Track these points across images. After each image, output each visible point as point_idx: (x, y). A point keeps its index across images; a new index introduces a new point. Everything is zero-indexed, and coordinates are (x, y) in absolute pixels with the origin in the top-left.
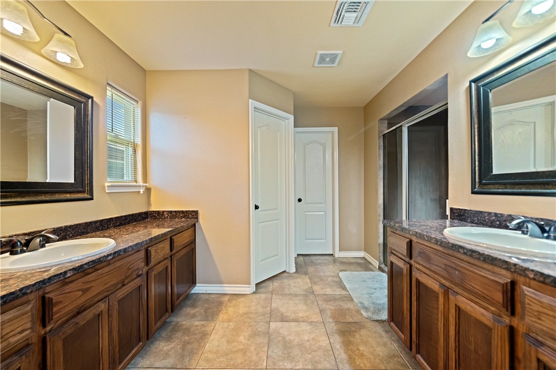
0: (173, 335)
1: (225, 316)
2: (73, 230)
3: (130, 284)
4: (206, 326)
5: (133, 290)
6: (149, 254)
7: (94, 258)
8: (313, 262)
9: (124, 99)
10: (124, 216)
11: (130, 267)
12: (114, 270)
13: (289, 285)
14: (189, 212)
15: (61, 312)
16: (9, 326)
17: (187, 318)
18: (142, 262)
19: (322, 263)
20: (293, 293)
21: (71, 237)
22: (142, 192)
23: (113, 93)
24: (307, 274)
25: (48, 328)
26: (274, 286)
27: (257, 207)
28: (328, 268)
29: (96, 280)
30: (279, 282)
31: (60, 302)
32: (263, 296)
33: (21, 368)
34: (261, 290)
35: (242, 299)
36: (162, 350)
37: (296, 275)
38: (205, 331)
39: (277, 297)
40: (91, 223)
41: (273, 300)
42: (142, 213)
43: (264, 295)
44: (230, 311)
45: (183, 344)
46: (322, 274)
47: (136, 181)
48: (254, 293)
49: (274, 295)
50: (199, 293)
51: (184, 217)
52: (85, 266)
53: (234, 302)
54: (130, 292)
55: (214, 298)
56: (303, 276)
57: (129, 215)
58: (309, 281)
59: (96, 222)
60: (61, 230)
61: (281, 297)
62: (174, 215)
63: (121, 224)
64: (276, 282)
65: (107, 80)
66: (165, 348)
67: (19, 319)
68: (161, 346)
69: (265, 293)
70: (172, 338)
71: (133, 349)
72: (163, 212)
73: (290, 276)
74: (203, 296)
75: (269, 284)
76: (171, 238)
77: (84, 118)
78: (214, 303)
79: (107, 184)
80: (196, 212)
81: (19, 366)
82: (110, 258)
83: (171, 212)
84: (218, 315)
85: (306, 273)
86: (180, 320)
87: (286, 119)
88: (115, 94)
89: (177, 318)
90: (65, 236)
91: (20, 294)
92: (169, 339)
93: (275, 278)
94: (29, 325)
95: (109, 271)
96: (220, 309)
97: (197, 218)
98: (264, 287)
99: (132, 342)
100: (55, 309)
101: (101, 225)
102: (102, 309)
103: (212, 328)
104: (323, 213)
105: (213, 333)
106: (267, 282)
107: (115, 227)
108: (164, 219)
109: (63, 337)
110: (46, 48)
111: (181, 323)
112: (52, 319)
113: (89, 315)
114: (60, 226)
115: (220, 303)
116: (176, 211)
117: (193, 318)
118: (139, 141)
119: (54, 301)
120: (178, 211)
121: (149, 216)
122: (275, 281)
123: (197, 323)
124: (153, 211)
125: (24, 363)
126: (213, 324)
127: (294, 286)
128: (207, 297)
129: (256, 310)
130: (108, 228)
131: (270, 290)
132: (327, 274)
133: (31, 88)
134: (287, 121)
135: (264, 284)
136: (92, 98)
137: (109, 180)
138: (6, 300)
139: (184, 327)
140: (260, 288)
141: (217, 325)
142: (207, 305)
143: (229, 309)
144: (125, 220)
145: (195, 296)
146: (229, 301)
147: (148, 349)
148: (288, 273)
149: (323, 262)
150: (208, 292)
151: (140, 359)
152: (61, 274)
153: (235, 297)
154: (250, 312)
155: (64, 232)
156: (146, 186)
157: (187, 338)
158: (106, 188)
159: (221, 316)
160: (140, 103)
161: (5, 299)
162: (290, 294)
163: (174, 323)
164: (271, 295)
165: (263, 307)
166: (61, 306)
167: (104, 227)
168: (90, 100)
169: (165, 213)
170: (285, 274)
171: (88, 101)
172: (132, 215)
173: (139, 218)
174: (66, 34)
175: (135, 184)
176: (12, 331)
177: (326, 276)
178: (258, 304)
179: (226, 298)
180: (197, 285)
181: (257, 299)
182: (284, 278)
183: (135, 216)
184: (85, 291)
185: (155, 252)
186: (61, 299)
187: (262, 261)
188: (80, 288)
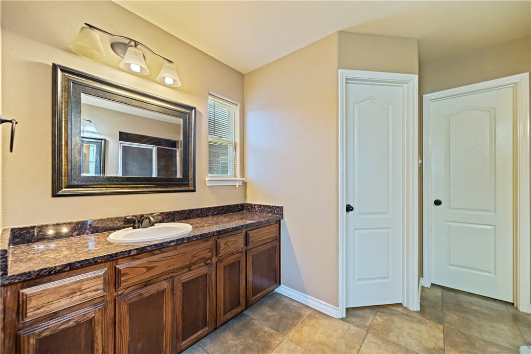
0: (242, 331)
1: (297, 335)
2: (179, 214)
3: (196, 271)
4: (273, 337)
5: (199, 277)
6: (218, 246)
7: (157, 243)
8: (461, 306)
9: (225, 105)
10: (222, 207)
11: (196, 255)
12: (178, 256)
13: (400, 328)
14: (275, 208)
15: (127, 281)
16: (88, 284)
17: (261, 318)
18: (209, 252)
19: (482, 313)
20: (403, 344)
21: (178, 220)
22: (237, 186)
23: (216, 101)
24: (441, 323)
25: (120, 292)
26: (375, 321)
27: (349, 209)
28: (491, 327)
29: (160, 261)
30: (386, 318)
31: (127, 274)
32: (354, 329)
33: (95, 317)
34: (353, 319)
35: (324, 321)
36: (227, 343)
37: (418, 316)
38: (270, 342)
39: (373, 340)
40: (193, 210)
41: (366, 341)
42: (238, 205)
43: (356, 328)
44: (305, 331)
45: (245, 346)
46: (474, 333)
47: (236, 177)
48: (342, 319)
49: (369, 334)
50: (283, 295)
51: (271, 212)
52: (148, 248)
53: (314, 321)
54: (196, 278)
55: (294, 306)
56: (431, 323)
57: (226, 206)
58: (442, 335)
59: (197, 210)
60: (171, 214)
61: (380, 342)
62: (263, 208)
63: (218, 214)
64: (380, 316)
65: (209, 91)
66: (230, 342)
67: (94, 280)
68: (228, 338)
69: (358, 326)
70: (240, 335)
71: (198, 331)
72: (255, 205)
73: (407, 315)
74: (285, 299)
75: (369, 314)
76: (246, 233)
77: (189, 126)
78: (292, 313)
79: (207, 179)
80: (281, 208)
81: (94, 315)
82: (173, 244)
83: (260, 206)
84: (290, 329)
85: (440, 320)
86: (255, 318)
87: (404, 83)
88: (218, 102)
89: (253, 314)
90: (174, 219)
91: (93, 262)
92: (237, 334)
93: (381, 310)
94: (101, 286)
95: (174, 255)
96: (296, 323)
97: (282, 215)
98: (359, 316)
99: (198, 323)
100: (123, 279)
101: (201, 213)
102: (166, 287)
103: (278, 342)
104: (490, 227)
105: (276, 349)
106: (367, 310)
107: (213, 215)
108: (256, 212)
109: (128, 303)
110: (158, 76)
111: (254, 321)
112: (120, 286)
113: (153, 289)
114: (170, 211)
115: (299, 316)
116: (264, 206)
117: (266, 321)
118: (238, 140)
119: (122, 272)
120: (266, 206)
121: (245, 208)
122: (379, 314)
123: (267, 329)
124: (248, 204)
125: (97, 314)
126: (280, 339)
127: (409, 334)
128: (288, 302)
129: (336, 345)
130: (207, 216)
131: (368, 324)
132: (486, 337)
133: (152, 109)
134: (405, 85)
135: (360, 312)
136: (195, 108)
137: (209, 175)
138: (83, 264)
139: (254, 327)
140: (354, 316)
141: (284, 342)
142: (285, 313)
143: (305, 328)
144: (222, 210)
145: (278, 297)
146: (310, 317)
147: (219, 335)
148: (406, 308)
149: (485, 311)
150: (291, 297)
151: (209, 341)
152: (126, 251)
153: (317, 316)
154: (327, 345)
155: (173, 216)
156: (243, 181)
157: (251, 341)
158: (207, 182)
159: (293, 334)
160: (239, 105)
161: (81, 264)
162: (396, 345)
163: (248, 318)
164: (365, 332)
165: (347, 345)
166: (127, 277)
167: (204, 215)
168: (193, 111)
169: (256, 206)
170: (400, 309)
171: (191, 112)
172: (229, 206)
173: (236, 209)
174: (170, 62)
175: (234, 178)
176: (89, 288)
177: (485, 341)
178: (342, 337)
179: (308, 312)
180: (282, 285)
181: (344, 329)
182: (395, 315)
183: (232, 207)
184: (149, 269)
185: (225, 245)
186: (127, 272)
187: (359, 280)
188: (146, 266)
